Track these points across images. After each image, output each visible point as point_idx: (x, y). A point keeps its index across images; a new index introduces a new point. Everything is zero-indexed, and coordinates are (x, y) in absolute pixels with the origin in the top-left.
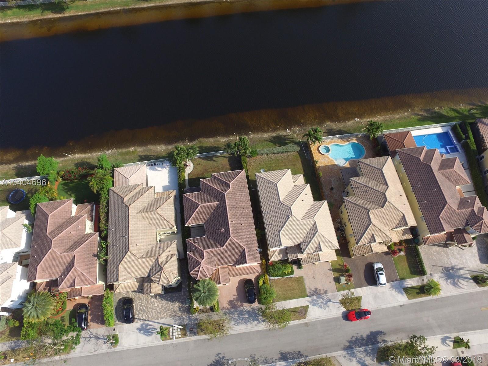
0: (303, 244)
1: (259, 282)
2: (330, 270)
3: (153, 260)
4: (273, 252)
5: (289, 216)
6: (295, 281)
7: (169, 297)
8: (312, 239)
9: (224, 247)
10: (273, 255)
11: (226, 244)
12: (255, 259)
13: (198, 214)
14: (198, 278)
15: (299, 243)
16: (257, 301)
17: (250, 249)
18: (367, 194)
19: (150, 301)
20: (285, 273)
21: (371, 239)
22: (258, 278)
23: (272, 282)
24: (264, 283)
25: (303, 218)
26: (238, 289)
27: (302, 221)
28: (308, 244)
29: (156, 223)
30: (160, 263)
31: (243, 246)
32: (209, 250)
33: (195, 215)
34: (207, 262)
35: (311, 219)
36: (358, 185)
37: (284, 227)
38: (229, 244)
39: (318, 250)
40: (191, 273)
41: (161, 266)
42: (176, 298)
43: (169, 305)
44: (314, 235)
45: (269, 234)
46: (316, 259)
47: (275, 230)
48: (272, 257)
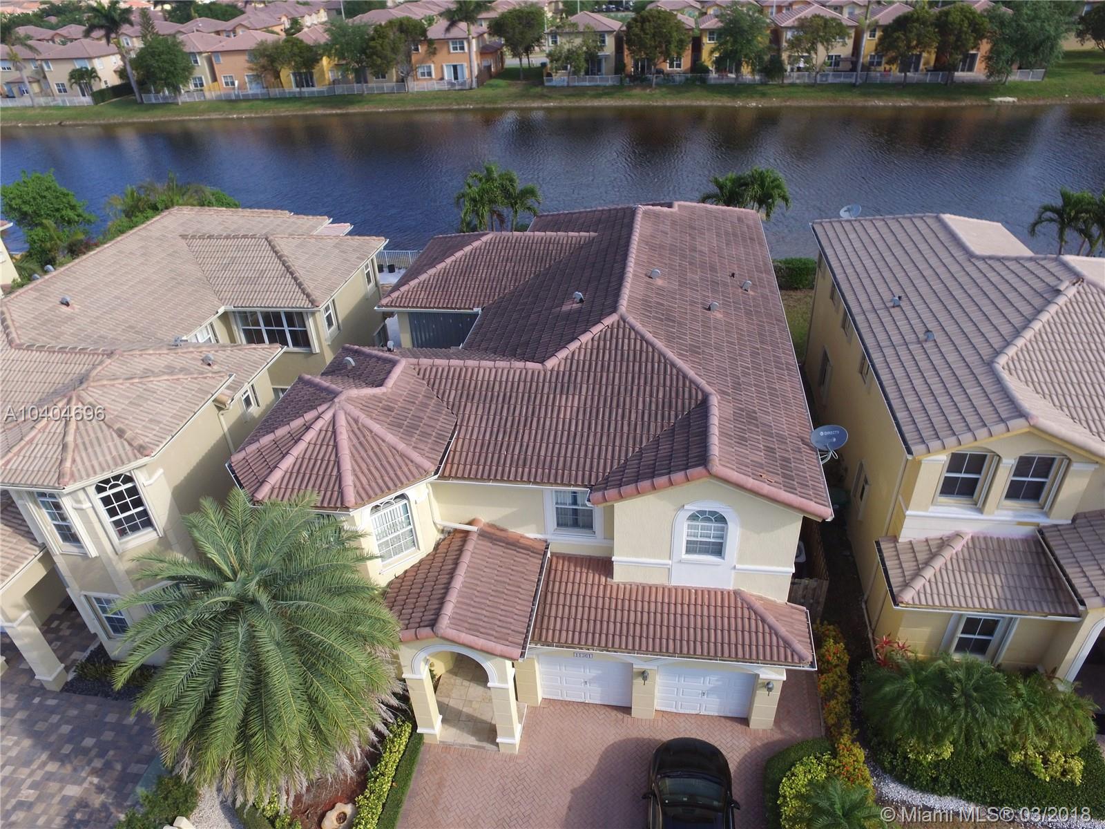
4: (921, 548)
9: (551, 363)
10: (925, 565)
11: (574, 346)
17: (752, 418)
31: (702, 382)
34: (384, 407)
37: (1027, 335)
38: (598, 346)
47: (954, 358)
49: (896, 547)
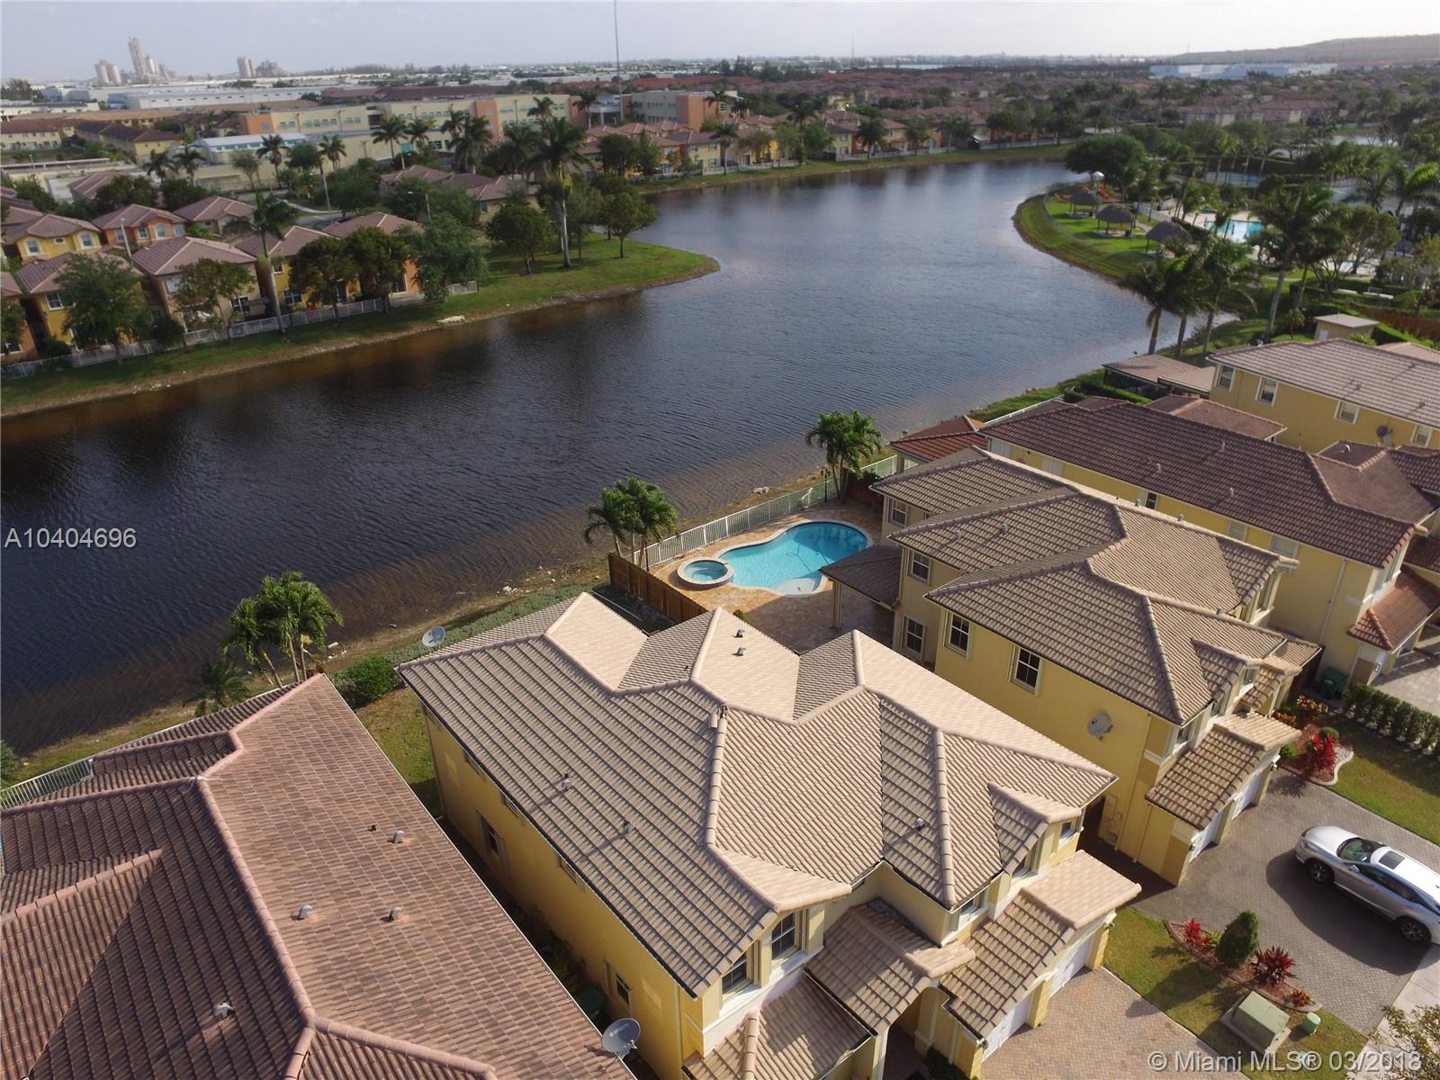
0: (906, 851)
2: (1134, 1011)
5: (707, 723)
8: (936, 785)
10: (742, 1070)
15: (873, 857)
18: (1010, 537)
25: (799, 710)
27: (805, 719)
28: (938, 828)
31: (463, 1062)
35: (850, 694)
36: (947, 535)
37: (717, 794)
44: (933, 763)
49: (704, 1065)
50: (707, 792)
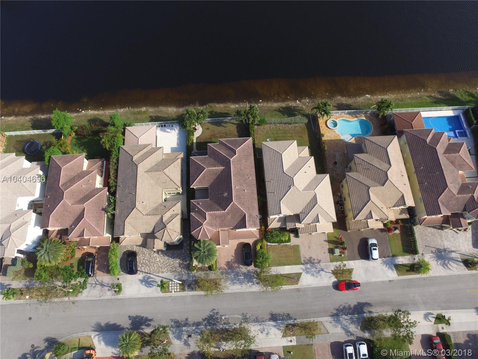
0: (302, 215)
1: (257, 247)
2: (325, 241)
3: (158, 218)
4: (272, 219)
5: (291, 186)
6: (291, 249)
7: (170, 254)
8: (311, 210)
9: (226, 211)
10: (272, 222)
11: (228, 208)
12: (255, 224)
13: (204, 177)
14: (199, 238)
15: (298, 213)
16: (253, 264)
17: (251, 215)
18: (369, 171)
19: (152, 256)
20: (282, 240)
21: (369, 216)
22: (256, 243)
23: (269, 248)
24: (261, 247)
25: (304, 190)
26: (236, 251)
27: (303, 192)
28: (307, 215)
29: (163, 183)
30: (164, 221)
31: (245, 212)
32: (211, 212)
33: (200, 178)
34: (207, 224)
35: (312, 191)
36: (362, 162)
37: (285, 196)
38: (231, 208)
39: (316, 221)
40: (192, 233)
41: (164, 224)
42: (177, 255)
43: (170, 261)
44: (314, 207)
45: (270, 202)
46: (313, 230)
47: (276, 199)
48: (271, 224)
50: (285, 195)
